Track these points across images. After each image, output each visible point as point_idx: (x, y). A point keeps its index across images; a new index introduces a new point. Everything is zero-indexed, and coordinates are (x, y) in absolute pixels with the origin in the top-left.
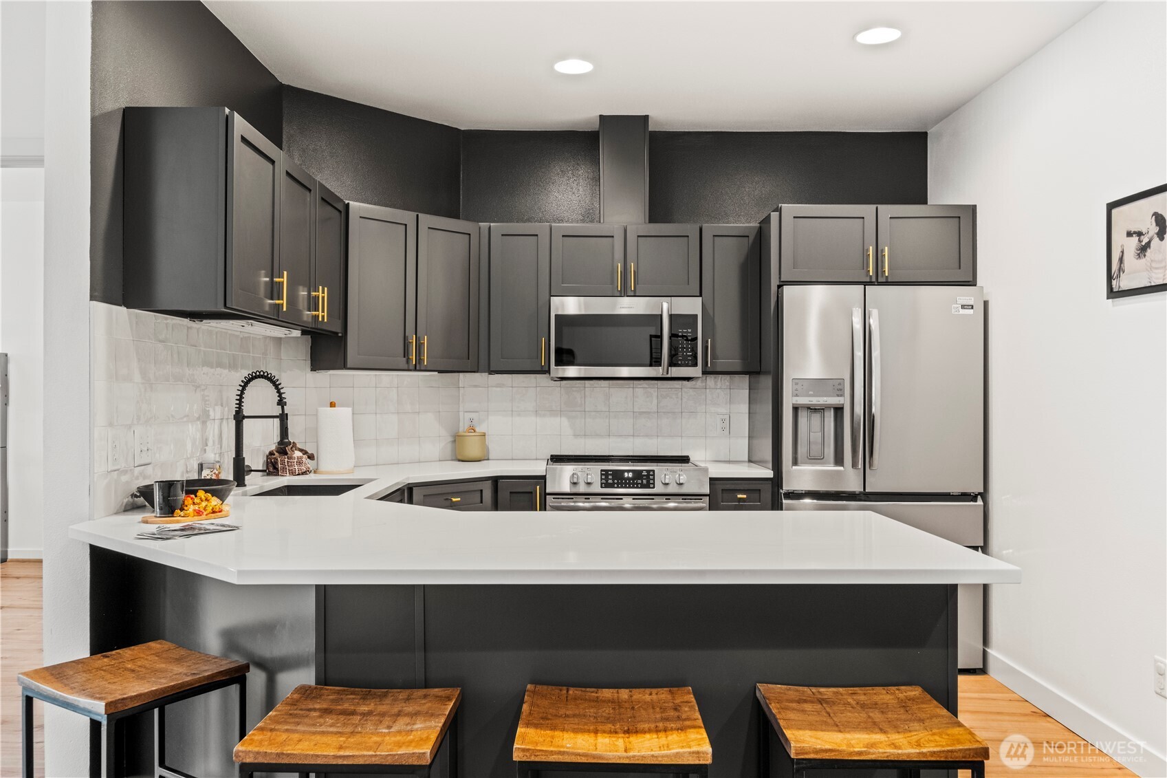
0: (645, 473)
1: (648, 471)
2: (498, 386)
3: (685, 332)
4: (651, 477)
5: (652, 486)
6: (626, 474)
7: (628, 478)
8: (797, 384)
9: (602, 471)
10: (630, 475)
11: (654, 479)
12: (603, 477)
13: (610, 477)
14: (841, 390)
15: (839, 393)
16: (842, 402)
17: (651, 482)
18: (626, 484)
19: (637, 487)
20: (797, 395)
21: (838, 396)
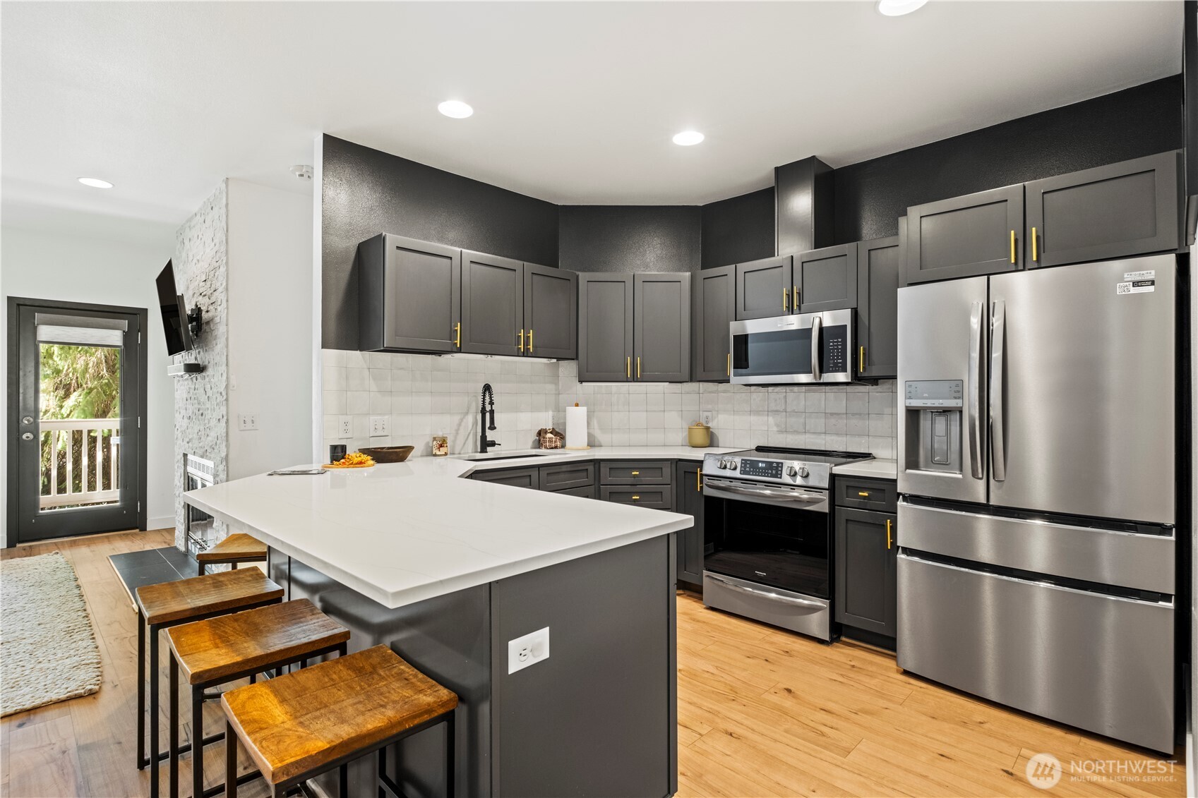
0: (775, 465)
1: (778, 463)
2: (725, 392)
3: (836, 342)
4: (780, 469)
5: (779, 476)
6: (760, 465)
7: (762, 468)
8: (910, 386)
9: (742, 460)
10: (764, 465)
11: (781, 471)
12: (743, 465)
13: (748, 466)
14: (959, 392)
15: (957, 395)
16: (960, 405)
17: (779, 472)
18: (759, 472)
19: (768, 476)
20: (910, 398)
21: (955, 398)
